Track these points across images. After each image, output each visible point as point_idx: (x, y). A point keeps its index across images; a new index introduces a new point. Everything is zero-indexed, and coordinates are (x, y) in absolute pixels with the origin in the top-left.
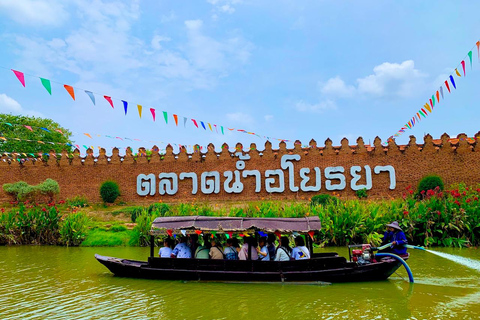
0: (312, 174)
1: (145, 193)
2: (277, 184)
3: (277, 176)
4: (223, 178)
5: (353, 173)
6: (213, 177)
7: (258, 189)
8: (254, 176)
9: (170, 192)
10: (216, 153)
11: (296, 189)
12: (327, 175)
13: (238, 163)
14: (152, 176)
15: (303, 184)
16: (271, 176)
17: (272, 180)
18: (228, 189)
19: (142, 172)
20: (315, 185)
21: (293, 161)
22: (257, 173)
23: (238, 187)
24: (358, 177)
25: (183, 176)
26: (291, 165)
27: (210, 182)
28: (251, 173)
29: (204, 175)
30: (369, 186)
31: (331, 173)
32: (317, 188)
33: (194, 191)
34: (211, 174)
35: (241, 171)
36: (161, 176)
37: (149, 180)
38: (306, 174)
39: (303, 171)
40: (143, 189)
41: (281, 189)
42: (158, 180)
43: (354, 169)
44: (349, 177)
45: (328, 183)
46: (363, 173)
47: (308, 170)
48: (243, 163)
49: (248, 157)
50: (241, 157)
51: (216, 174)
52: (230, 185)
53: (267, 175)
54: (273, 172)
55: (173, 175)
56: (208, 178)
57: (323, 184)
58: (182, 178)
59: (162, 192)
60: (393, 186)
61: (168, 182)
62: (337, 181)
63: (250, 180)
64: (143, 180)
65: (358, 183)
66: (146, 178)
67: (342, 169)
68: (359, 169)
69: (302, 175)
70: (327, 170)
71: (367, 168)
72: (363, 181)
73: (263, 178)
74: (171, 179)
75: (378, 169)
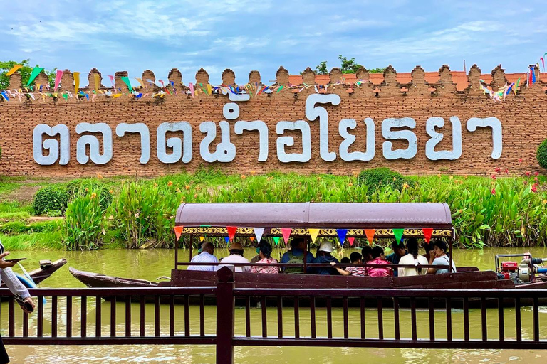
0: (360, 130)
1: (49, 160)
2: (296, 148)
3: (298, 133)
4: (198, 136)
5: (430, 131)
6: (180, 133)
7: (263, 156)
8: (256, 132)
9: (97, 159)
10: (184, 88)
11: (331, 157)
12: (386, 133)
13: (227, 107)
14: (62, 129)
15: (344, 146)
16: (287, 132)
17: (290, 140)
18: (208, 156)
19: (43, 121)
20: (364, 149)
21: (328, 105)
22: (261, 126)
23: (226, 152)
24: (438, 137)
25: (122, 129)
26: (323, 113)
27: (174, 142)
28: (251, 126)
29: (162, 128)
30: (456, 153)
31: (393, 129)
32: (368, 155)
33: (145, 158)
34: (175, 128)
35: (232, 122)
36: (80, 128)
37: (57, 136)
38: (348, 129)
39: (344, 124)
40: (46, 152)
41: (305, 156)
42: (74, 136)
43: (432, 122)
44: (423, 137)
45: (387, 146)
46: (446, 130)
47: (352, 124)
48: (236, 107)
49: (244, 97)
50: (233, 97)
51: (185, 127)
52: (212, 147)
53: (280, 130)
54: (291, 126)
55: (104, 128)
56: (169, 134)
57: (379, 148)
58: (120, 133)
59: (82, 159)
60: (497, 153)
61: (93, 140)
62: (403, 143)
63: (247, 139)
64: (45, 136)
65: (438, 147)
66: (52, 132)
67: (411, 122)
68: (440, 122)
69: (343, 131)
70: (387, 124)
71: (455, 121)
72: (446, 144)
73: (273, 136)
74: (99, 134)
75: (472, 124)
